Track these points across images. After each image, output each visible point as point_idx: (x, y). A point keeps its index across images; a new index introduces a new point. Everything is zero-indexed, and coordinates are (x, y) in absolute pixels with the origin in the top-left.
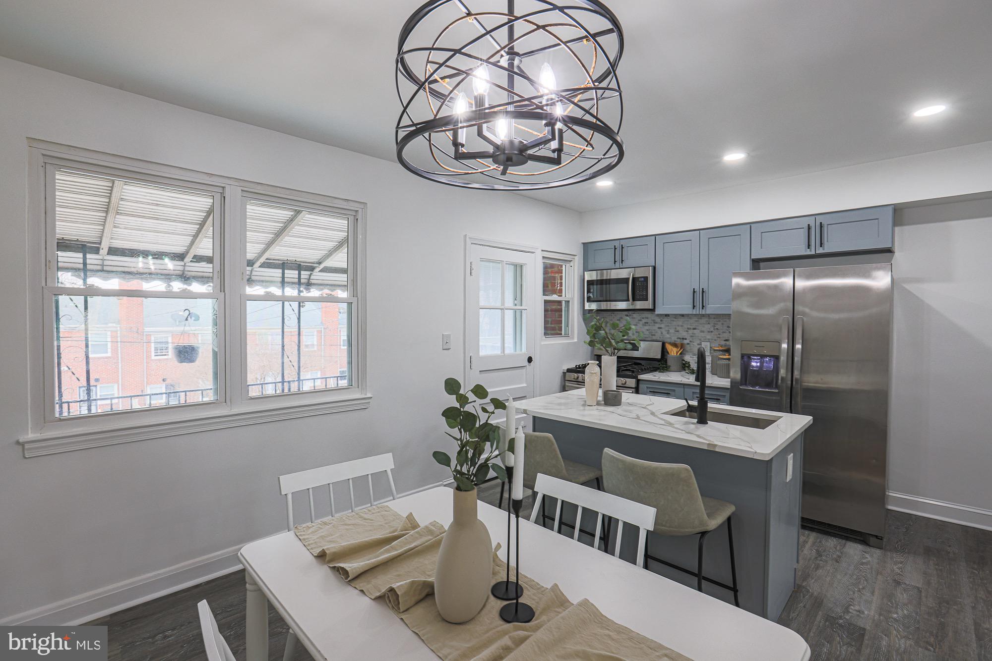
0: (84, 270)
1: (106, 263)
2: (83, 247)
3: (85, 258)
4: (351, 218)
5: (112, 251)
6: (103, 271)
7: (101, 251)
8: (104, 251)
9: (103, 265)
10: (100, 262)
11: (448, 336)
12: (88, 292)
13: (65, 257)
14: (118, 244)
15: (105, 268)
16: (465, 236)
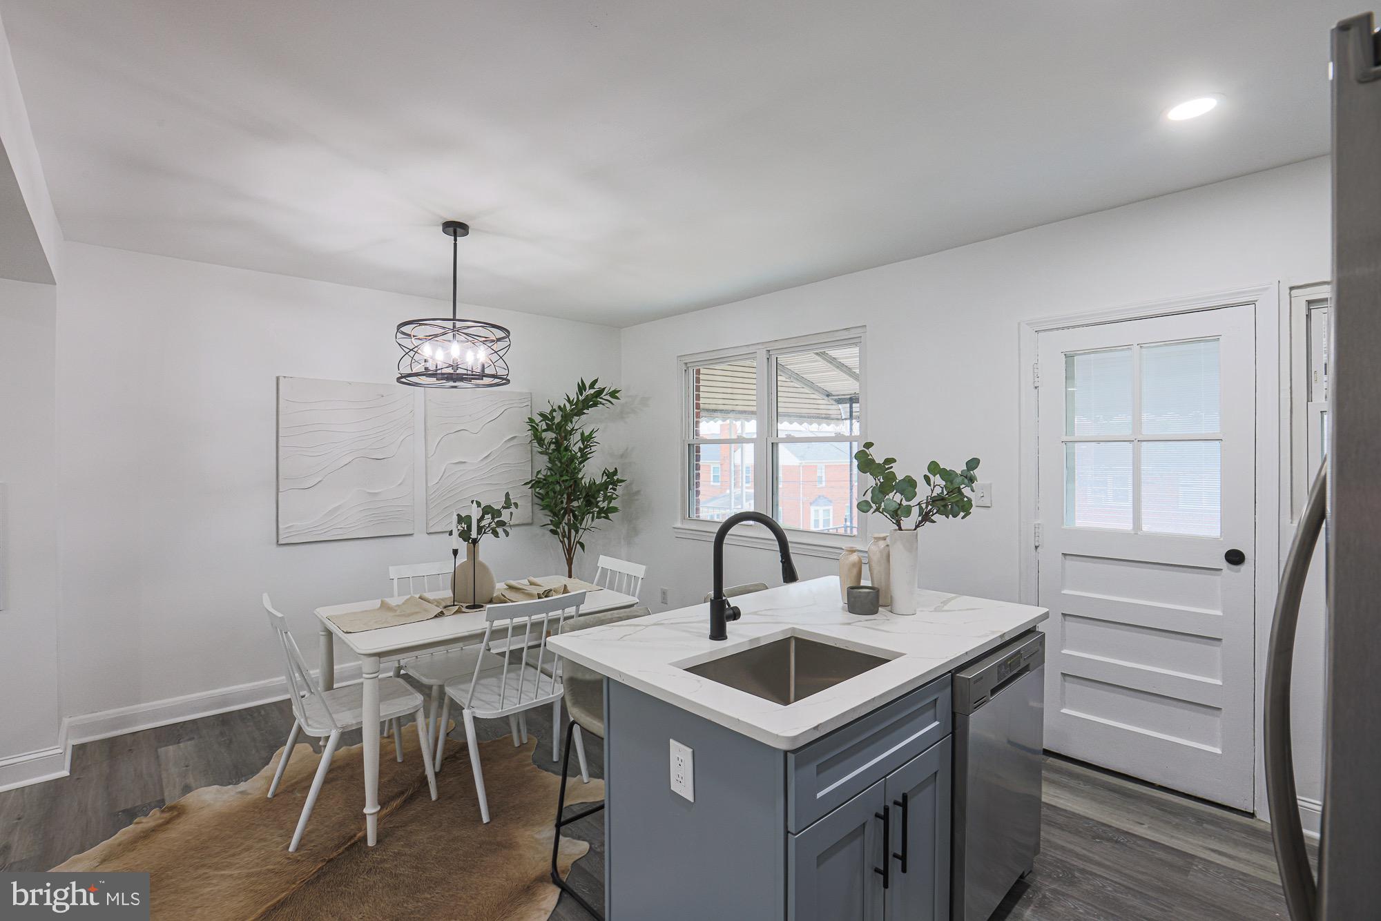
4: (860, 346)
16: (1019, 324)
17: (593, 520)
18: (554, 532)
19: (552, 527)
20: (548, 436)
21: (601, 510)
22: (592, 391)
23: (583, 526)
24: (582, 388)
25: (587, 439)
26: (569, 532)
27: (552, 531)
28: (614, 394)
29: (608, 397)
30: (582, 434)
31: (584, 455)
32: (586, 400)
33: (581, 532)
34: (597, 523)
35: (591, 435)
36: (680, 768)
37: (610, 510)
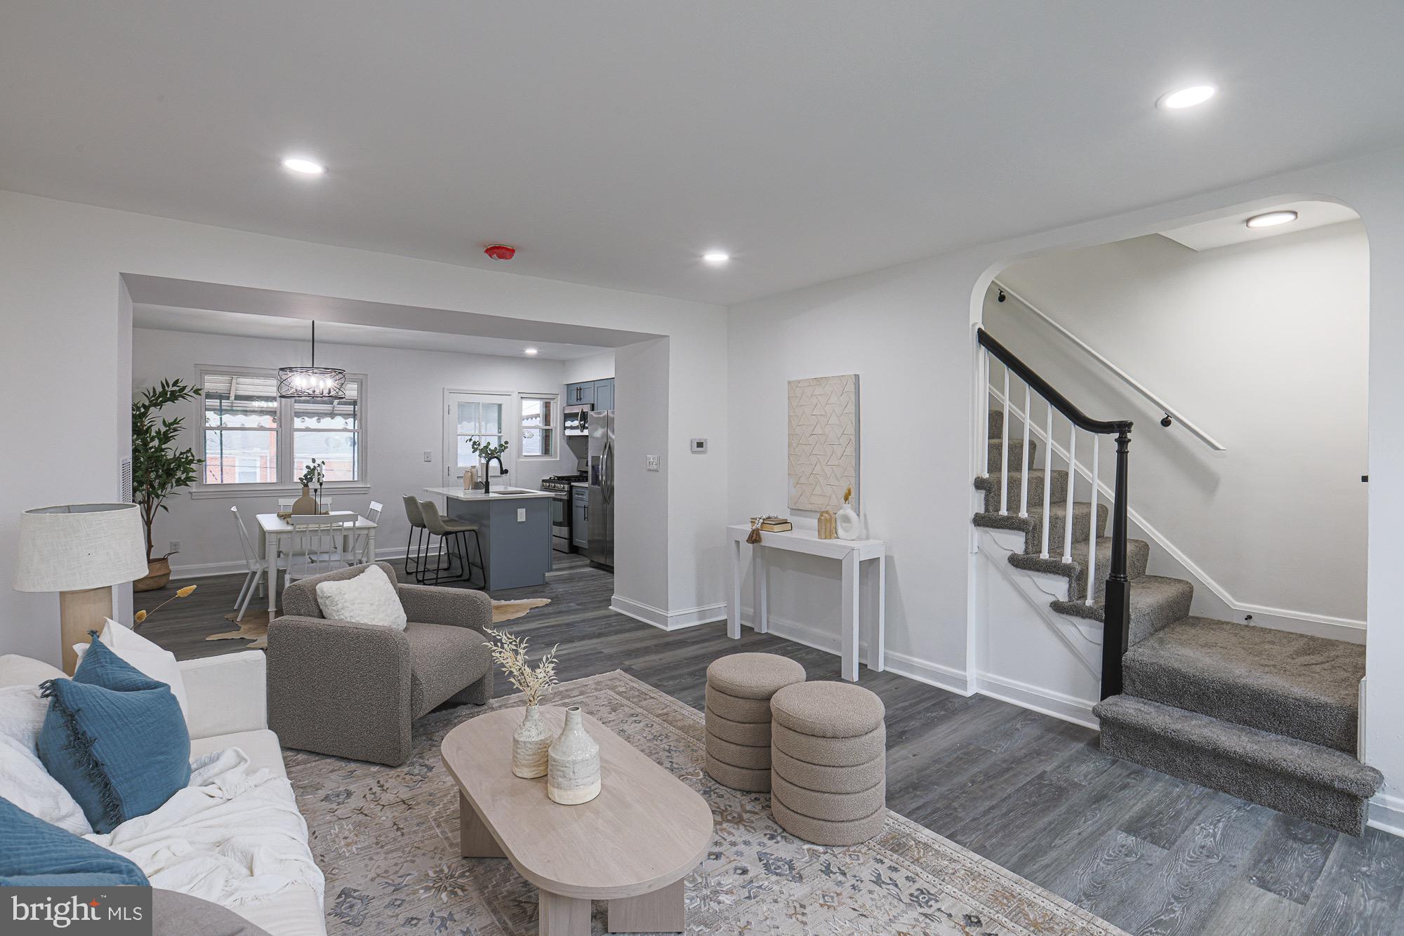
0: (221, 411)
1: (234, 405)
2: (221, 397)
3: (221, 403)
4: (359, 383)
5: (238, 398)
6: (232, 411)
7: (231, 399)
8: (232, 397)
9: (232, 406)
10: (230, 404)
11: (430, 453)
12: (221, 428)
13: (210, 402)
14: (241, 393)
15: (234, 408)
16: (444, 389)
17: (169, 487)
21: (179, 480)
22: (175, 388)
23: (162, 493)
24: (165, 384)
25: (169, 425)
26: (150, 498)
28: (196, 391)
29: (191, 394)
30: (164, 421)
31: (165, 438)
32: (169, 394)
33: (161, 497)
34: (176, 489)
35: (175, 422)
36: (522, 515)
37: (189, 479)
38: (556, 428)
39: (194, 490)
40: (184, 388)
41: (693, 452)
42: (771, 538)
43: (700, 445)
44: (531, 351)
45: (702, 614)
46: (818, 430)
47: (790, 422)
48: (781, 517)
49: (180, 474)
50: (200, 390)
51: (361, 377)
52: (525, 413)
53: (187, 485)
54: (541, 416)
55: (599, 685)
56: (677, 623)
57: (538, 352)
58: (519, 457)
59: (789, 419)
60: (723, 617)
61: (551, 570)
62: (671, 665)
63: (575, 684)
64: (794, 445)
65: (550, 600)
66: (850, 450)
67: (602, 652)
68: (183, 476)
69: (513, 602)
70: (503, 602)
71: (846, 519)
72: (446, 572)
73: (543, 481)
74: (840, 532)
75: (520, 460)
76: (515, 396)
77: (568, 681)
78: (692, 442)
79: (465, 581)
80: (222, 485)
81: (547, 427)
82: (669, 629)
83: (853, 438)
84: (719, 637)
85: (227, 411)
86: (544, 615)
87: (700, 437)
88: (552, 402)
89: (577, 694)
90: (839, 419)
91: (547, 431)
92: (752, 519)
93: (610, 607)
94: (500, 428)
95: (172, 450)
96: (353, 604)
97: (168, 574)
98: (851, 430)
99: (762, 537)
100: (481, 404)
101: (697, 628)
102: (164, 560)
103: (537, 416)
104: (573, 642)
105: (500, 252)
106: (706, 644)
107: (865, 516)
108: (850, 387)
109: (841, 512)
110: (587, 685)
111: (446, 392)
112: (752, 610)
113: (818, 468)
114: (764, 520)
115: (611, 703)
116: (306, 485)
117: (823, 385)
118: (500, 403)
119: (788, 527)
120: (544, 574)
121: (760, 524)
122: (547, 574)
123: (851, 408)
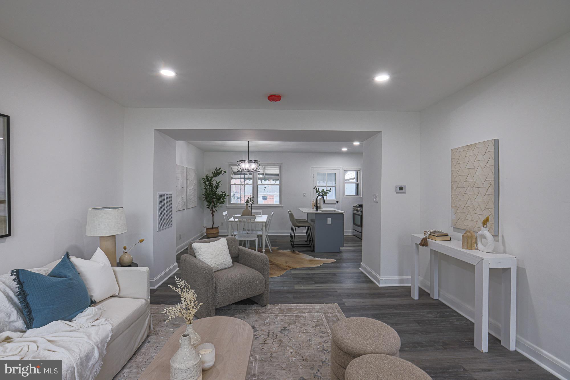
4: (280, 167)
11: (306, 193)
16: (311, 167)
17: (219, 204)
18: (208, 208)
19: (208, 206)
20: (207, 183)
21: (221, 202)
22: (219, 171)
23: (217, 206)
24: (216, 170)
25: (218, 183)
26: (213, 207)
27: (207, 207)
28: (225, 172)
29: (224, 173)
30: (217, 182)
31: (217, 187)
32: (218, 173)
33: (216, 207)
34: (221, 205)
35: (219, 182)
36: (329, 221)
37: (224, 201)
38: (360, 183)
39: (227, 205)
40: (222, 171)
41: (397, 193)
42: (436, 244)
43: (401, 189)
44: (345, 149)
45: (401, 281)
46: (469, 179)
47: (452, 174)
48: (445, 232)
49: (221, 200)
50: (226, 171)
51: (280, 164)
52: (346, 178)
53: (223, 204)
54: (355, 179)
55: (321, 310)
56: (385, 283)
57: (348, 149)
58: (343, 196)
59: (452, 172)
60: (410, 285)
61: (343, 246)
62: (367, 307)
63: (311, 306)
64: (455, 188)
65: (336, 261)
66: (491, 191)
67: (337, 292)
68: (223, 200)
69: (320, 259)
70: (316, 259)
71: (483, 237)
72: (306, 242)
73: (354, 206)
74: (480, 245)
75: (344, 197)
76: (342, 170)
77: (308, 304)
78: (396, 188)
79: (309, 247)
80: (240, 204)
81: (357, 183)
82: (380, 285)
83: (493, 183)
84: (406, 296)
85: (247, 179)
86: (327, 267)
87: (401, 184)
88: (359, 172)
89: (307, 312)
90: (483, 170)
91: (357, 184)
92: (424, 231)
93: (360, 268)
94: (335, 183)
95: (219, 192)
96: (204, 253)
97: (218, 233)
98: (491, 177)
99: (429, 243)
100: (327, 174)
101: (395, 288)
102: (217, 228)
103: (354, 178)
104: (328, 283)
105: (274, 98)
106: (395, 299)
107: (503, 236)
108: (491, 148)
109: (480, 232)
110: (315, 308)
111: (312, 168)
112: (429, 283)
113: (469, 203)
114: (431, 233)
115: (318, 321)
116: (247, 205)
117: (473, 149)
118: (335, 173)
119: (448, 238)
120: (340, 248)
121: (428, 235)
122: (341, 248)
123: (492, 162)
